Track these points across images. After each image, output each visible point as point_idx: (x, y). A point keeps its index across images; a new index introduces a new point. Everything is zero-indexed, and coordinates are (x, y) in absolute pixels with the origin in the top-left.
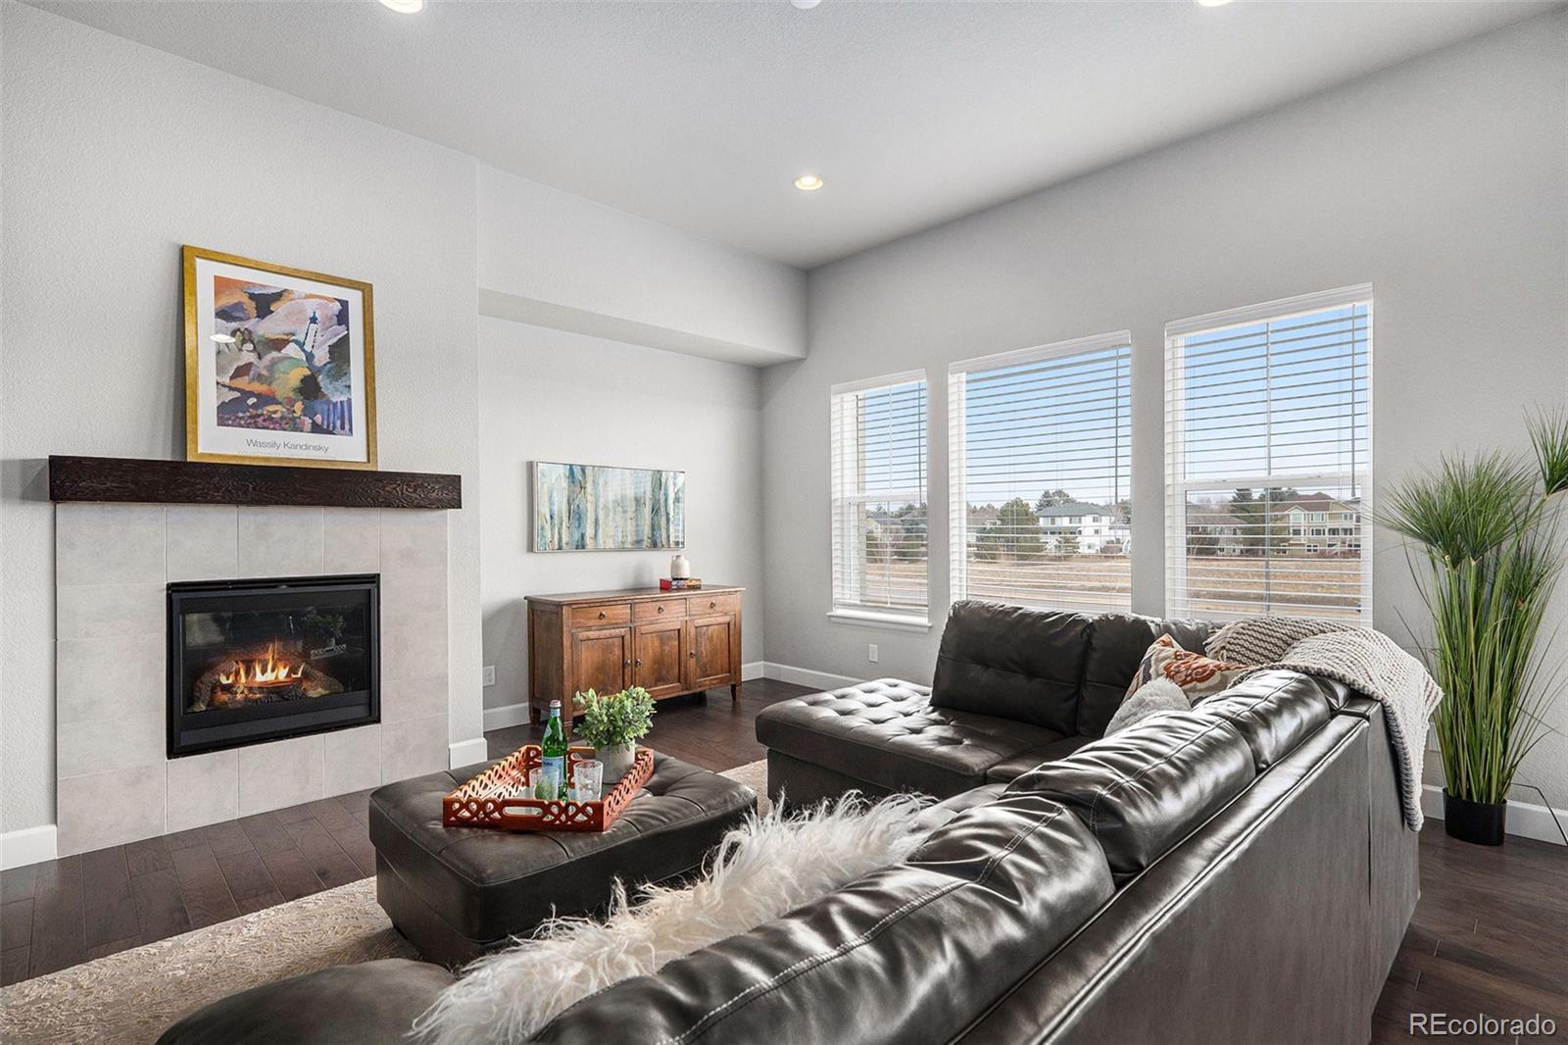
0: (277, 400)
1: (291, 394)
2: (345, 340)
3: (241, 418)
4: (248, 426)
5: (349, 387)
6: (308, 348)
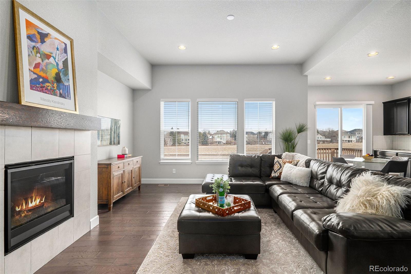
0: (48, 81)
1: (53, 79)
2: (67, 59)
3: (38, 87)
4: (40, 91)
5: (69, 80)
6: (57, 60)
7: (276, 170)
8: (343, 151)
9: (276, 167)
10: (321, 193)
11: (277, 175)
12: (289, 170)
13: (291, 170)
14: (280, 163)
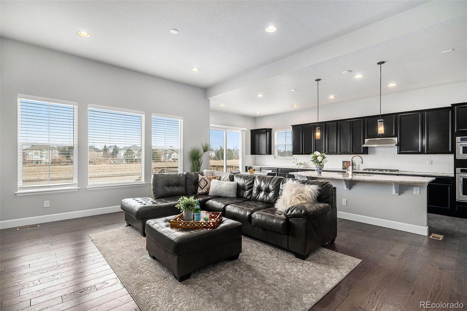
7: (203, 186)
8: (219, 168)
9: (202, 184)
10: (250, 200)
11: (204, 191)
12: (218, 185)
13: (220, 185)
14: (206, 179)
